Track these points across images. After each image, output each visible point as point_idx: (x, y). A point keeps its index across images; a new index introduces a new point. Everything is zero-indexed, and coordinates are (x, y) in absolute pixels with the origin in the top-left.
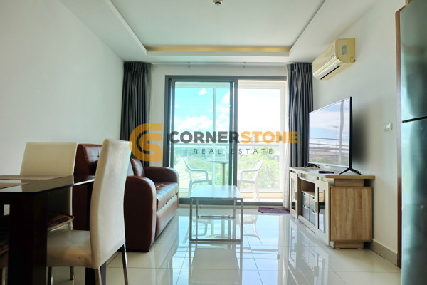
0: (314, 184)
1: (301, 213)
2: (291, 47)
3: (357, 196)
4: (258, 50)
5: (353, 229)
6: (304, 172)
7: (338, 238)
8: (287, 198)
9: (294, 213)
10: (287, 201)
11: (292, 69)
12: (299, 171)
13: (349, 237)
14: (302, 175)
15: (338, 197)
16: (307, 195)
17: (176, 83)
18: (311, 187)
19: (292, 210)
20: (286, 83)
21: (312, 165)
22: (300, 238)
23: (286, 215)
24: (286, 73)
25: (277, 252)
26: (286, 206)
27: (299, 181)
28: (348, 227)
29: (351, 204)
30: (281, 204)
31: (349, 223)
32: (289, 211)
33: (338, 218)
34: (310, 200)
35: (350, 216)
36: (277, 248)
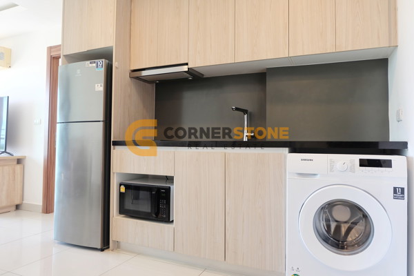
3: (11, 171)
5: (8, 197)
13: (4, 204)
28: (4, 196)
29: (7, 179)
31: (4, 192)
35: (5, 188)
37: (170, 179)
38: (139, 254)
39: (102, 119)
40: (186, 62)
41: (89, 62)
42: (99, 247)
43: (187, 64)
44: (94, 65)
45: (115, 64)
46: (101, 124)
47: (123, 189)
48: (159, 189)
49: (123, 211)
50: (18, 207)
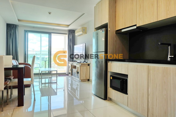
0: (76, 66)
1: (72, 75)
2: (69, 25)
3: (86, 68)
4: (59, 25)
5: (85, 76)
6: (73, 63)
7: (82, 79)
8: (67, 71)
9: (70, 75)
10: (67, 72)
11: (69, 31)
12: (71, 63)
13: (84, 79)
14: (72, 64)
15: (82, 69)
16: (74, 69)
17: (29, 33)
18: (75, 67)
19: (69, 74)
20: (67, 36)
21: (75, 61)
22: (72, 82)
23: (67, 76)
24: (67, 33)
25: (63, 89)
26: (67, 74)
27: (71, 65)
28: (84, 76)
29: (85, 70)
30: (65, 73)
31: (84, 75)
32: (68, 75)
33: (82, 74)
34: (75, 70)
35: (85, 73)
36: (63, 87)
37: (127, 76)
38: (117, 104)
39: (104, 51)
40: (136, 24)
41: (100, 30)
42: (103, 98)
43: (136, 25)
44: (102, 31)
45: (109, 29)
46: (104, 52)
47: (111, 78)
48: (123, 79)
49: (112, 87)
50: (88, 80)
